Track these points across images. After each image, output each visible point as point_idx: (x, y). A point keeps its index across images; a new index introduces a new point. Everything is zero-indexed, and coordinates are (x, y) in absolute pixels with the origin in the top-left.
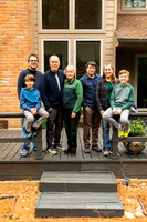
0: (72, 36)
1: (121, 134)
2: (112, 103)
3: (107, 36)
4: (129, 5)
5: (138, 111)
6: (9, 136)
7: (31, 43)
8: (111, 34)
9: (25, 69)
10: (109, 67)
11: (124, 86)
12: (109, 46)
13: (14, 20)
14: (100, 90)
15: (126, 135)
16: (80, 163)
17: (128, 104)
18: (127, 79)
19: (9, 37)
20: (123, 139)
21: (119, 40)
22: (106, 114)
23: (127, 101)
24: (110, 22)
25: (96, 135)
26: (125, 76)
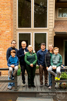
0: (33, 31)
2: (52, 64)
3: (49, 31)
4: (61, 16)
7: (13, 35)
8: (52, 30)
9: (10, 47)
10: (51, 46)
11: (56, 55)
12: (50, 36)
13: (5, 23)
15: (59, 79)
16: (36, 93)
17: (59, 64)
19: (2, 31)
21: (56, 33)
22: (49, 69)
23: (59, 62)
24: (51, 24)
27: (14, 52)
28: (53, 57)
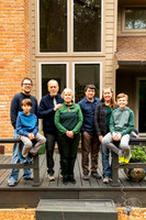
1: (121, 160)
2: (112, 128)
3: (106, 58)
4: (130, 27)
5: (139, 136)
6: (5, 163)
7: (29, 66)
10: (109, 90)
11: (123, 110)
12: (108, 69)
13: (11, 43)
14: (98, 115)
15: (127, 161)
17: (128, 129)
18: (126, 102)
20: (124, 165)
21: (119, 62)
22: (106, 139)
23: (127, 125)
24: (110, 44)
25: (95, 162)
26: (123, 99)
27: (29, 104)
28: (116, 113)
